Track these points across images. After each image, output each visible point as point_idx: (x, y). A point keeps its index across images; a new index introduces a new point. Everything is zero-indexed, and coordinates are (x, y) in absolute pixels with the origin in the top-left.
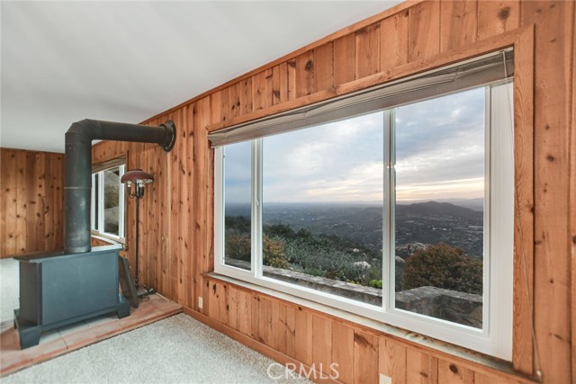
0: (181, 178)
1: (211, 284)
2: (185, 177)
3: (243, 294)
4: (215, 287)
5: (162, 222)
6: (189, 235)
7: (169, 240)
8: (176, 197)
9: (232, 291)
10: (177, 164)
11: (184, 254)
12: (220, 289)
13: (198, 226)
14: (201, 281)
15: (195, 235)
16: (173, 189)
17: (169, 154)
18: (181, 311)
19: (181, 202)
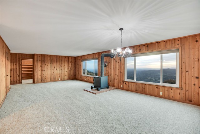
0: (116, 64)
1: (125, 83)
2: (117, 63)
3: (133, 84)
4: (126, 83)
5: (110, 72)
6: (119, 74)
7: (112, 75)
8: (114, 67)
9: (130, 83)
10: (115, 61)
11: (117, 77)
12: (127, 83)
13: (121, 72)
14: (122, 83)
15: (120, 74)
16: (114, 65)
17: (112, 59)
18: (117, 88)
19: (116, 68)
